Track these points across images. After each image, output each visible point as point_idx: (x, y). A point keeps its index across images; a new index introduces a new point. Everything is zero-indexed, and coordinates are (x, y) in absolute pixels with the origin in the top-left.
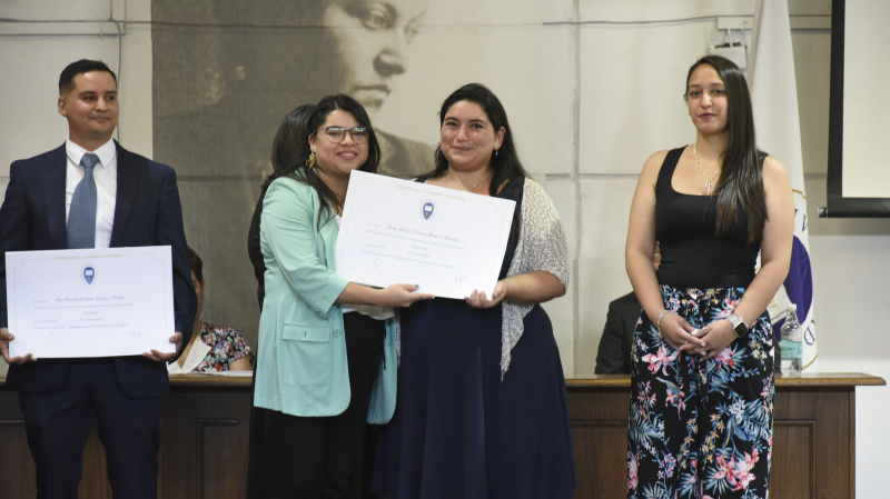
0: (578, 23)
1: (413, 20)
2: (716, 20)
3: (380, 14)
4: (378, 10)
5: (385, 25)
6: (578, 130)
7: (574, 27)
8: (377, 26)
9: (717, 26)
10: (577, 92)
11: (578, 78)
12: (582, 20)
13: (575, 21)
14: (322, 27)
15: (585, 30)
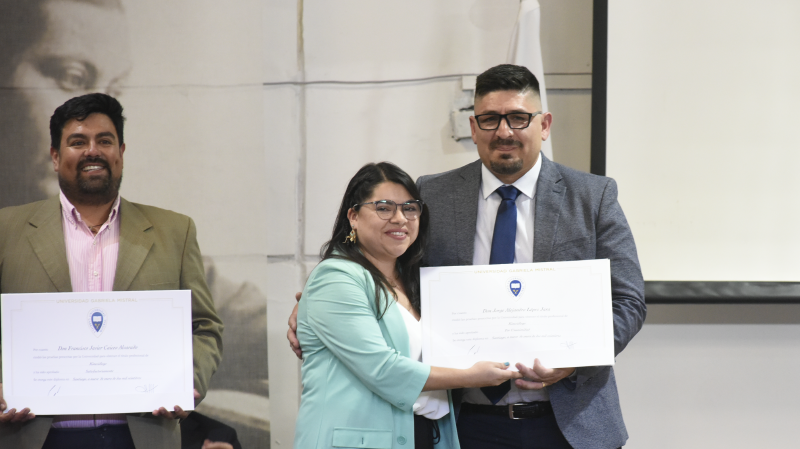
0: (304, 84)
1: (115, 80)
2: (461, 80)
3: (78, 73)
4: (76, 69)
5: (83, 86)
6: (303, 205)
7: (298, 88)
8: (75, 87)
9: (461, 86)
10: (303, 161)
11: (304, 145)
12: (308, 79)
13: (299, 80)
14: (12, 89)
15: (312, 93)
